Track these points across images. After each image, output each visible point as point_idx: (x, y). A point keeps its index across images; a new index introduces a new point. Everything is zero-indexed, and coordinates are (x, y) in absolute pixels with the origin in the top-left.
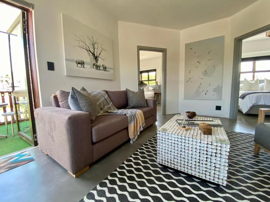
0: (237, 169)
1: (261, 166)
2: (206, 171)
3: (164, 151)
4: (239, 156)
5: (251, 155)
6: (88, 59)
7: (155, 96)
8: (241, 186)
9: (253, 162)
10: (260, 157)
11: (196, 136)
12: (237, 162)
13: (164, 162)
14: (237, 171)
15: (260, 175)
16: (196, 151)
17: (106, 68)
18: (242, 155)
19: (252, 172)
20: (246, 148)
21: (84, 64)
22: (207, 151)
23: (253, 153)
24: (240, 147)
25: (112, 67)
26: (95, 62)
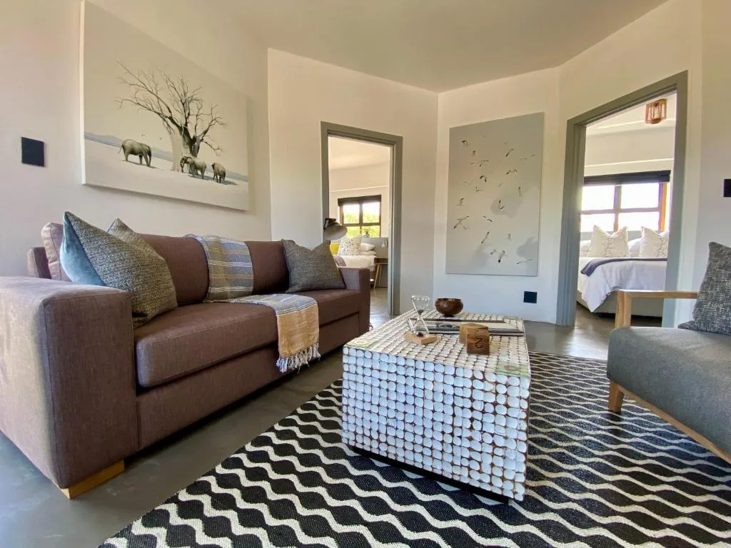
0: (560, 453)
1: (626, 443)
2: (470, 459)
3: (360, 405)
4: (570, 416)
5: (602, 415)
6: (164, 141)
7: (376, 267)
8: (569, 500)
9: (604, 433)
10: (622, 420)
11: (444, 359)
12: (563, 432)
13: (360, 439)
14: (561, 458)
15: (620, 469)
16: (445, 402)
17: (223, 175)
18: (576, 414)
19: (601, 460)
20: (589, 396)
21: (150, 156)
22: (472, 399)
23: (607, 408)
24: (573, 393)
25: (244, 173)
26: (190, 155)
